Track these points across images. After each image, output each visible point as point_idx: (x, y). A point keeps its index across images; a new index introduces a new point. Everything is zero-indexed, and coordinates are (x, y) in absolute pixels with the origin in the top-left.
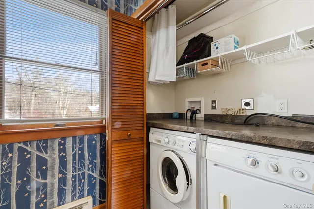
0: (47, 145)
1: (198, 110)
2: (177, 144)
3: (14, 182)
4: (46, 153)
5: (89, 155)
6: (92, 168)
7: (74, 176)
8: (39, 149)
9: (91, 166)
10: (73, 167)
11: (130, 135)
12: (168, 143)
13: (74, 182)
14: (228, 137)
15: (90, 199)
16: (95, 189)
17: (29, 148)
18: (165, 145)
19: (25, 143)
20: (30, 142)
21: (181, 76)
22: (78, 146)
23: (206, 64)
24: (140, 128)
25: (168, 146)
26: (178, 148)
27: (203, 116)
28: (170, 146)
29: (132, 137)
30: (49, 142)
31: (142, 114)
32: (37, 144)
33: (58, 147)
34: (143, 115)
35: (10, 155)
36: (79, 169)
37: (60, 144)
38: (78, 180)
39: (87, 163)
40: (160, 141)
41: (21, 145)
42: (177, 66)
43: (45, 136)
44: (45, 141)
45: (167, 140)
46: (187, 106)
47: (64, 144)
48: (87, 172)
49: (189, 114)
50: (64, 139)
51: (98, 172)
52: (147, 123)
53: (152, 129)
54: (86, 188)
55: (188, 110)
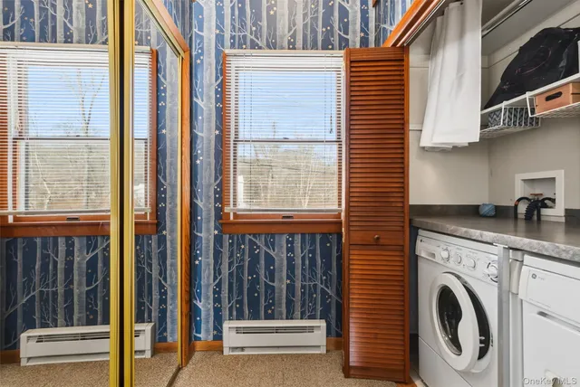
0: (274, 240)
1: (549, 199)
2: (463, 263)
3: (246, 277)
4: (274, 251)
5: (322, 262)
6: (325, 280)
7: (303, 287)
8: (266, 245)
9: (325, 278)
10: (302, 274)
11: (378, 238)
12: (448, 259)
13: (303, 294)
14: (564, 256)
15: (323, 324)
16: (330, 313)
17: (257, 242)
18: (442, 262)
19: (254, 235)
20: (259, 234)
21: (494, 128)
22: (308, 248)
23: (559, 94)
24: (398, 228)
25: (448, 265)
26: (466, 270)
27: (563, 214)
28: (452, 265)
29: (382, 241)
30: (276, 237)
31: (400, 205)
32: (265, 238)
33: (285, 245)
34: (403, 207)
35: (243, 247)
36: (310, 279)
37: (288, 242)
38: (309, 293)
39: (319, 272)
40: (433, 255)
41: (251, 237)
42: (482, 110)
43: (273, 229)
44: (273, 235)
45: (445, 254)
46: (520, 190)
47: (292, 243)
48: (320, 286)
49: (522, 208)
50: (292, 235)
51: (334, 290)
52: (410, 220)
53: (421, 232)
54: (319, 308)
55: (519, 200)
